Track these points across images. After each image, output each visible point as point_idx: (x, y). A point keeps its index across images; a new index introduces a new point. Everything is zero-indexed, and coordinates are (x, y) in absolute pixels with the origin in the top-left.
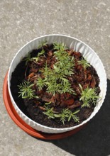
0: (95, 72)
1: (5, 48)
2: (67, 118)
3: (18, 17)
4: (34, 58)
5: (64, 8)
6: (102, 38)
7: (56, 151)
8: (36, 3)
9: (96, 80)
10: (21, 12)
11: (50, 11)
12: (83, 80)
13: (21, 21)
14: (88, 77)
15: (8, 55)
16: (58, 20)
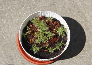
0: (55, 19)
1: (8, 37)
2: (60, 47)
3: (3, 20)
4: (27, 33)
5: (18, 2)
6: (43, 2)
7: (62, 62)
8: (5, 8)
9: (58, 22)
10: (2, 17)
11: (14, 7)
12: (53, 26)
13: (5, 20)
14: (54, 23)
15: (12, 39)
16: (20, 9)
